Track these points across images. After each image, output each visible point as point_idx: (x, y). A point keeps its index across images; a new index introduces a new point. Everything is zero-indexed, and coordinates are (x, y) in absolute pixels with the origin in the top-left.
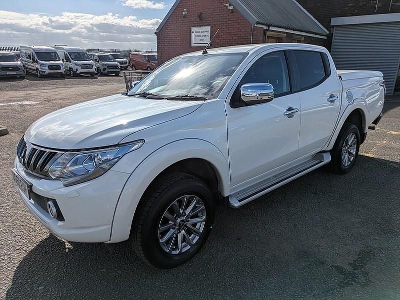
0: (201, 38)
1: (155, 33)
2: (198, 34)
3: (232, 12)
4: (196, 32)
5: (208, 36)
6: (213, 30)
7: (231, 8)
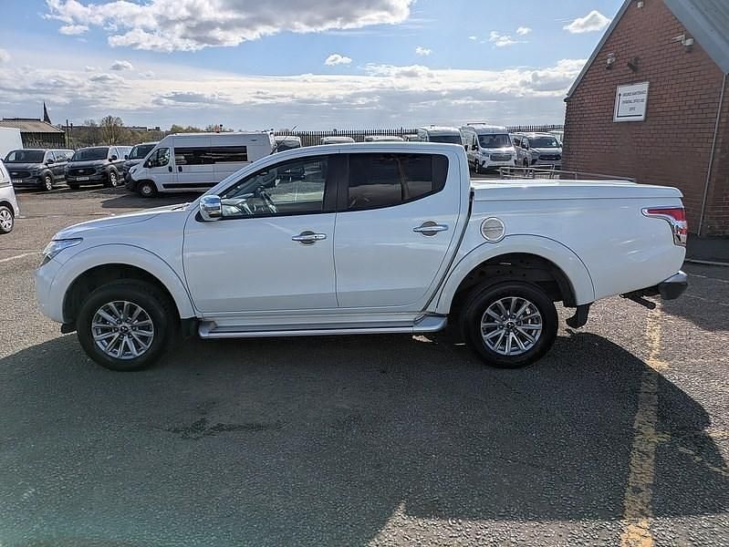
0: (631, 105)
1: (565, 100)
2: (628, 98)
3: (690, 49)
4: (624, 95)
5: (642, 101)
6: (653, 89)
7: (689, 42)
